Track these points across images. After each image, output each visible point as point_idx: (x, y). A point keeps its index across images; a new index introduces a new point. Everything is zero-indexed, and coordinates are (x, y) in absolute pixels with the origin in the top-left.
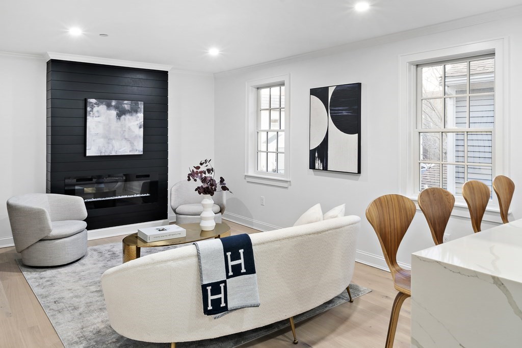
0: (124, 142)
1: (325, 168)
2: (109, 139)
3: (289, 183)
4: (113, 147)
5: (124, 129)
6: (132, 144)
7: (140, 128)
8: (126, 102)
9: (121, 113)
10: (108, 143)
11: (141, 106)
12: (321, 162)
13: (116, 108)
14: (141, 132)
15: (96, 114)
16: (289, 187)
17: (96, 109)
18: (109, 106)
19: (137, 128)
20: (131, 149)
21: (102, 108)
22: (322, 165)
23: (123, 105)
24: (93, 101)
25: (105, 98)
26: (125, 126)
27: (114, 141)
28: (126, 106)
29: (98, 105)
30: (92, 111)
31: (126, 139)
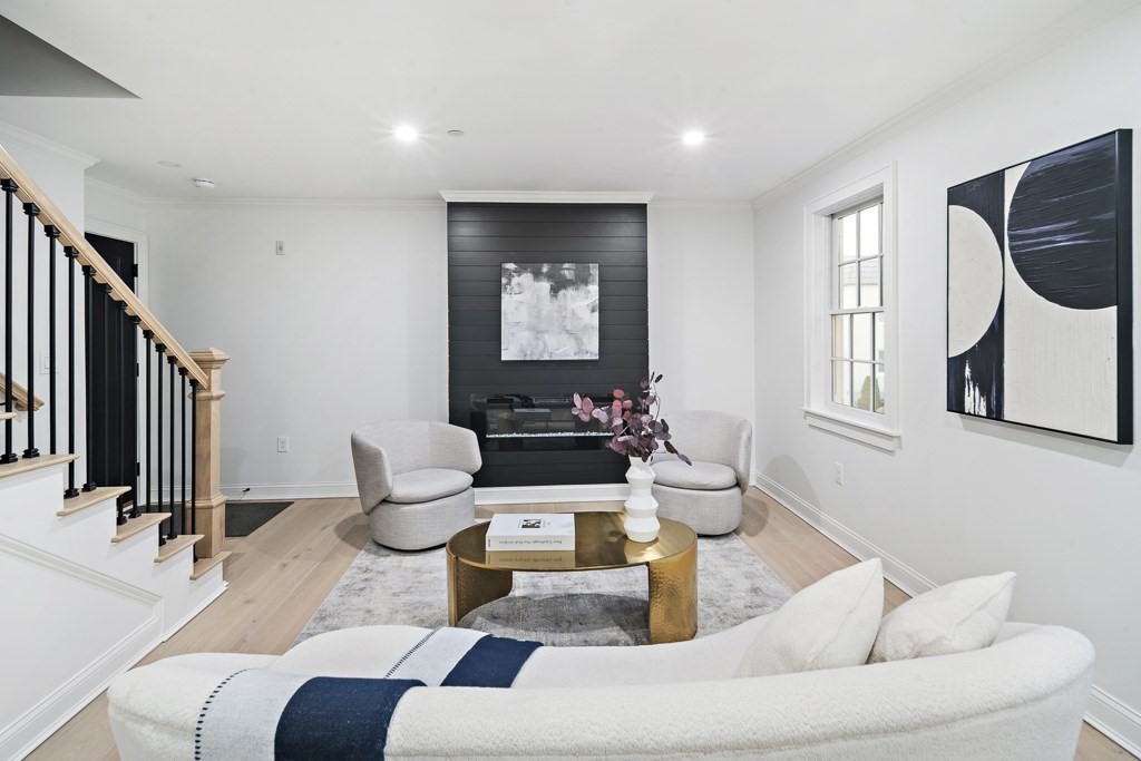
0: (564, 337)
1: (995, 413)
2: (538, 332)
3: (895, 441)
4: (545, 345)
5: (564, 314)
6: (578, 340)
7: (593, 311)
8: (566, 265)
9: (558, 285)
10: (537, 339)
11: (594, 270)
12: (982, 394)
13: (549, 276)
14: (595, 319)
15: (516, 289)
16: (898, 451)
17: (515, 280)
18: (537, 275)
19: (588, 312)
20: (576, 350)
21: (527, 278)
23: (562, 272)
24: (511, 266)
25: (529, 261)
26: (566, 309)
27: (546, 336)
28: (566, 272)
29: (519, 273)
30: (509, 283)
31: (567, 331)
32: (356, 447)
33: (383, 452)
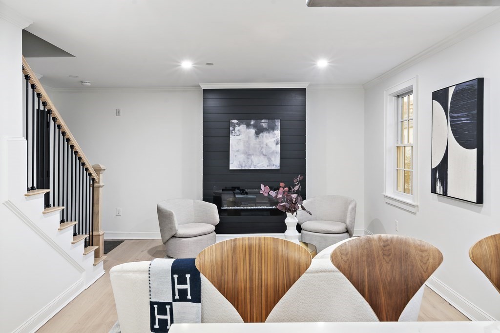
0: (262, 157)
1: (445, 193)
2: (248, 155)
3: (416, 208)
4: (252, 162)
5: (262, 146)
6: (269, 159)
7: (277, 144)
8: (263, 121)
9: (259, 131)
10: (248, 158)
11: (278, 123)
12: (441, 185)
13: (255, 126)
14: (278, 148)
15: (238, 133)
16: (417, 213)
17: (237, 128)
18: (248, 126)
19: (274, 145)
20: (268, 164)
21: (243, 127)
22: (442, 189)
23: (261, 124)
24: (235, 121)
25: (245, 118)
26: (263, 143)
27: (253, 157)
28: (263, 124)
29: (239, 124)
30: (234, 130)
31: (263, 154)
32: (159, 210)
33: (174, 213)
